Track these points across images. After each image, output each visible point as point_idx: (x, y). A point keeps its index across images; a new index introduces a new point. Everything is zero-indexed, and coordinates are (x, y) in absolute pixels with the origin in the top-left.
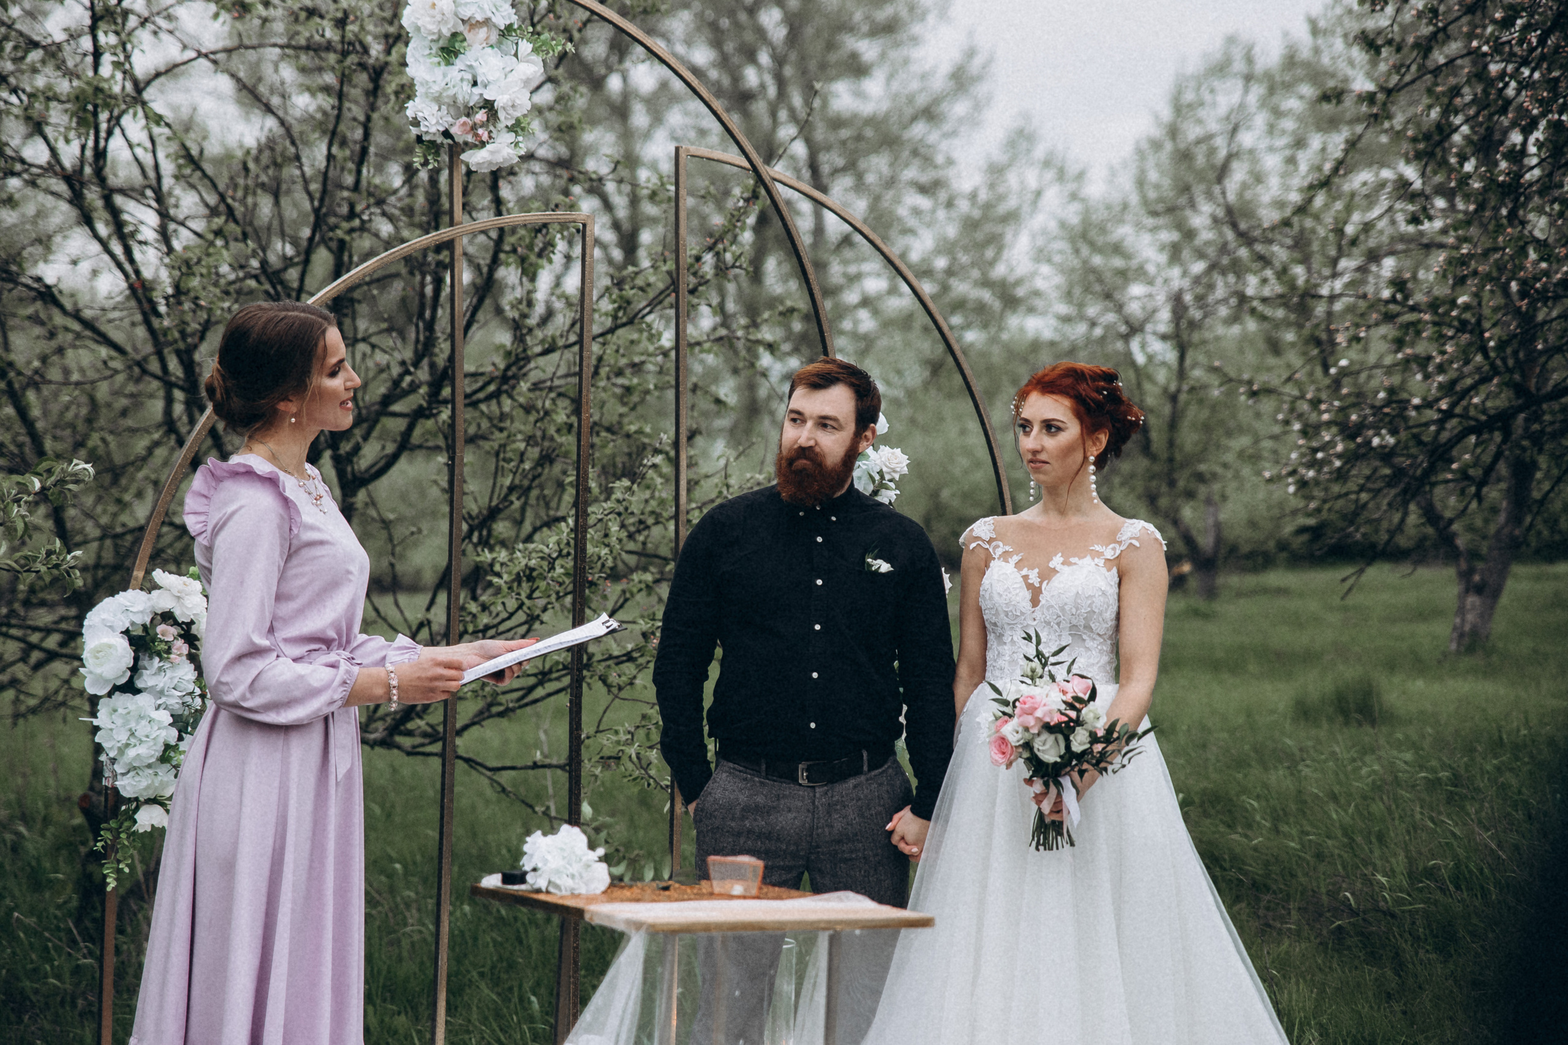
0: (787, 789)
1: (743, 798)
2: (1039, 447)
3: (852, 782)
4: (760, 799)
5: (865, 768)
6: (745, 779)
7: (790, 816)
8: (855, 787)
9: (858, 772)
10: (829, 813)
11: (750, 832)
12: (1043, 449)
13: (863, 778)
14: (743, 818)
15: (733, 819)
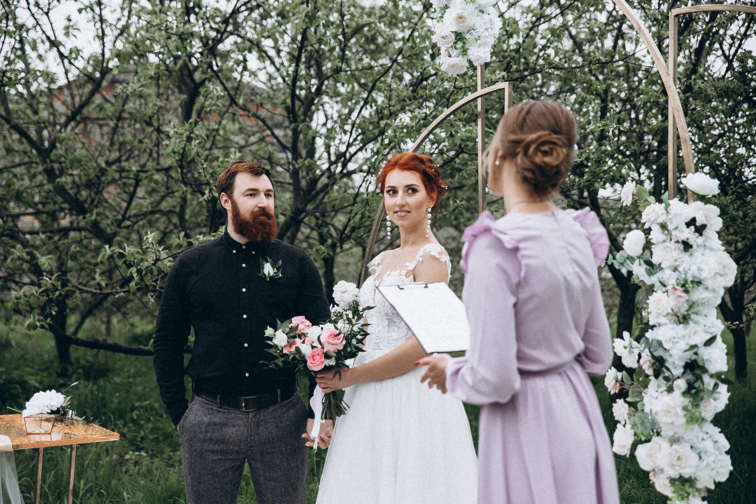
0: (233, 414)
1: (206, 419)
2: (404, 203)
3: (271, 409)
4: (217, 420)
5: (279, 400)
6: (208, 408)
7: (234, 429)
8: (273, 411)
9: (276, 403)
10: (258, 427)
11: (211, 439)
12: (407, 204)
13: (277, 406)
14: (207, 431)
15: (201, 433)
